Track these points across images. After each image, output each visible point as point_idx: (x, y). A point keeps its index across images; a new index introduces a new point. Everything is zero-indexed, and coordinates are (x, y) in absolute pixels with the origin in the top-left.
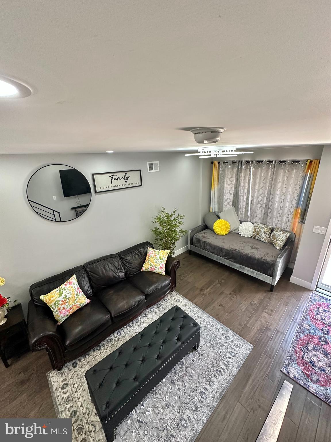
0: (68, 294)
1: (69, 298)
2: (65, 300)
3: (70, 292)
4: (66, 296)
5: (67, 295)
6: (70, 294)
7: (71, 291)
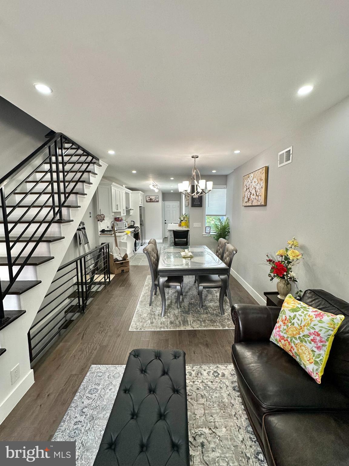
0: (299, 320)
1: (293, 324)
2: (288, 321)
3: (302, 321)
4: (294, 319)
5: (296, 318)
6: (299, 323)
7: (305, 322)
